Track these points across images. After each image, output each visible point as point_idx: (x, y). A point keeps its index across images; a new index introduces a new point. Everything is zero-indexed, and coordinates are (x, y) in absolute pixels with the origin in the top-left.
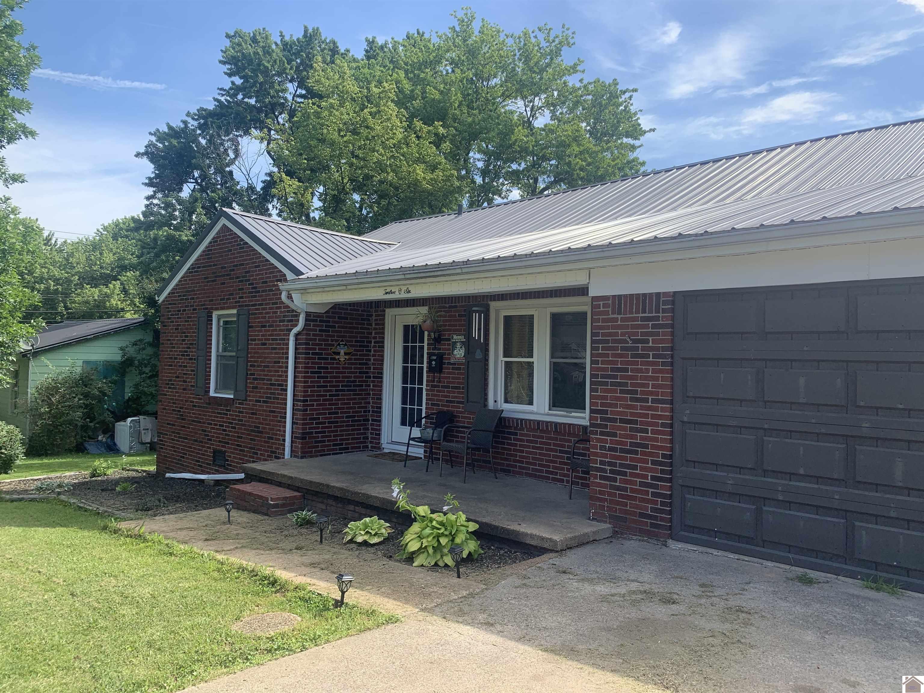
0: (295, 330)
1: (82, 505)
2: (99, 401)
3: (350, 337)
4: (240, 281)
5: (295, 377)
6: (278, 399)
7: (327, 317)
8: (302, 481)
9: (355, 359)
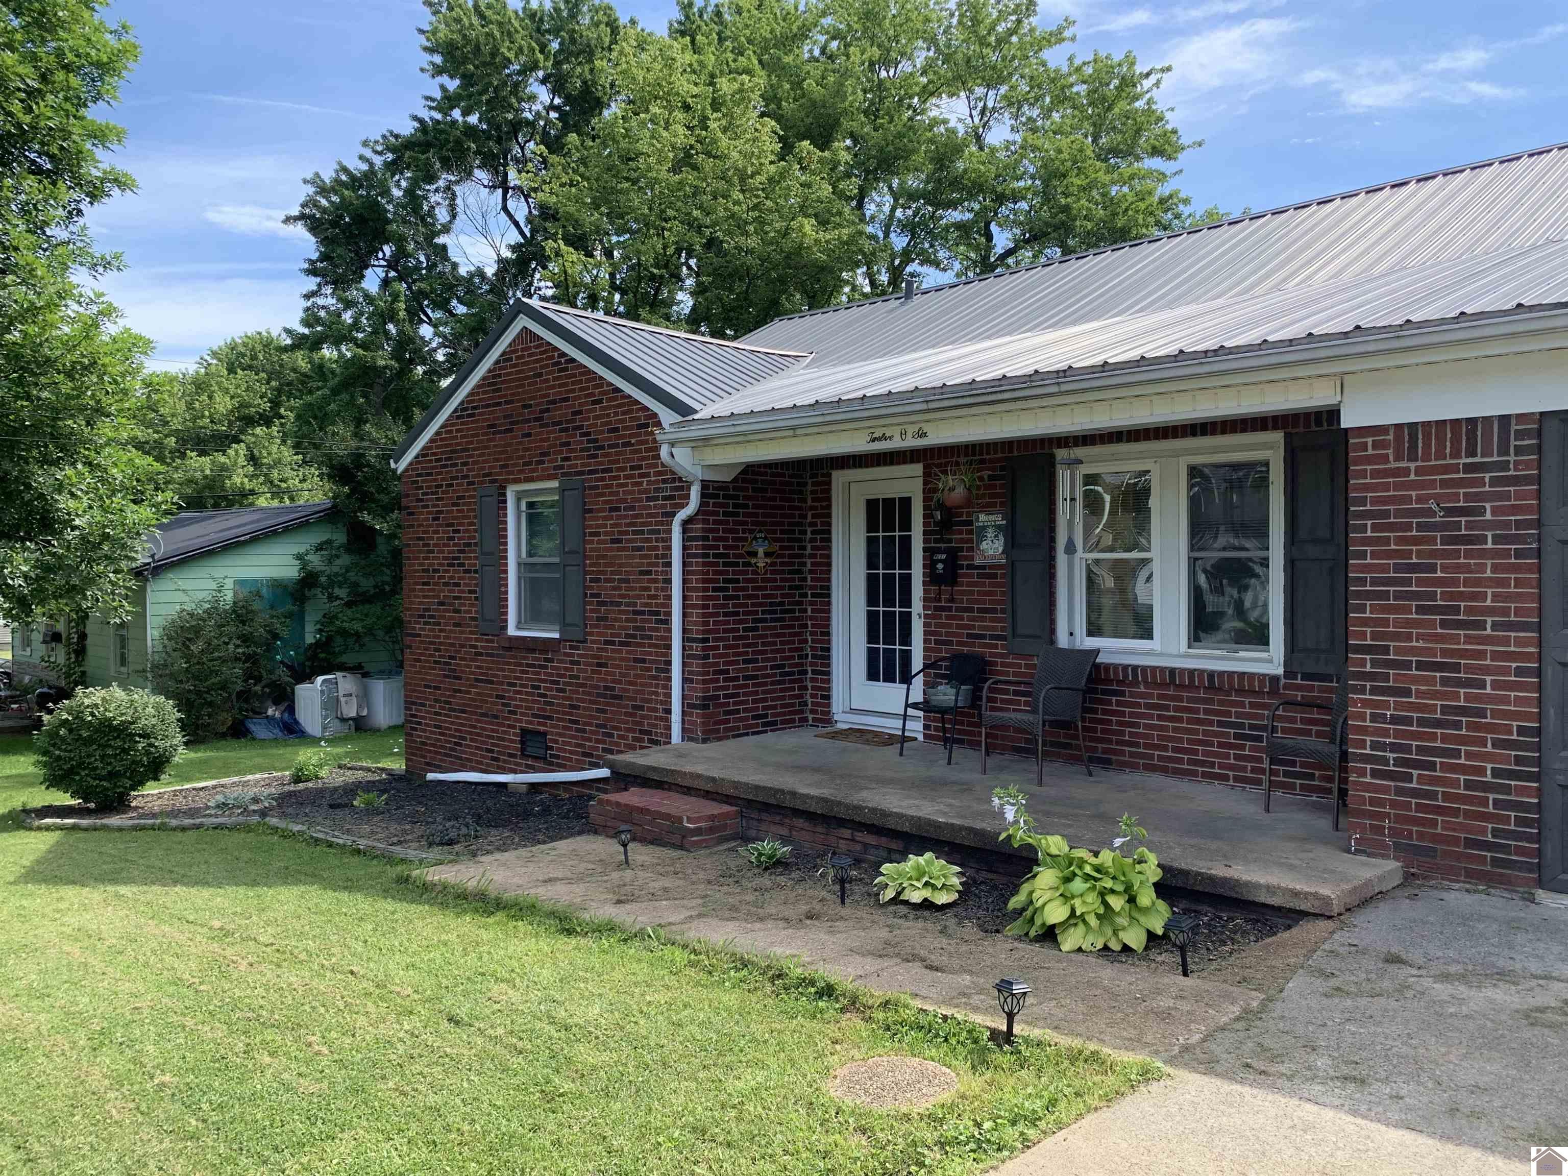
0: (682, 514)
1: (320, 836)
2: (268, 650)
3: (773, 524)
4: (562, 430)
5: (685, 598)
6: (650, 637)
7: (734, 489)
8: (736, 785)
9: (782, 564)
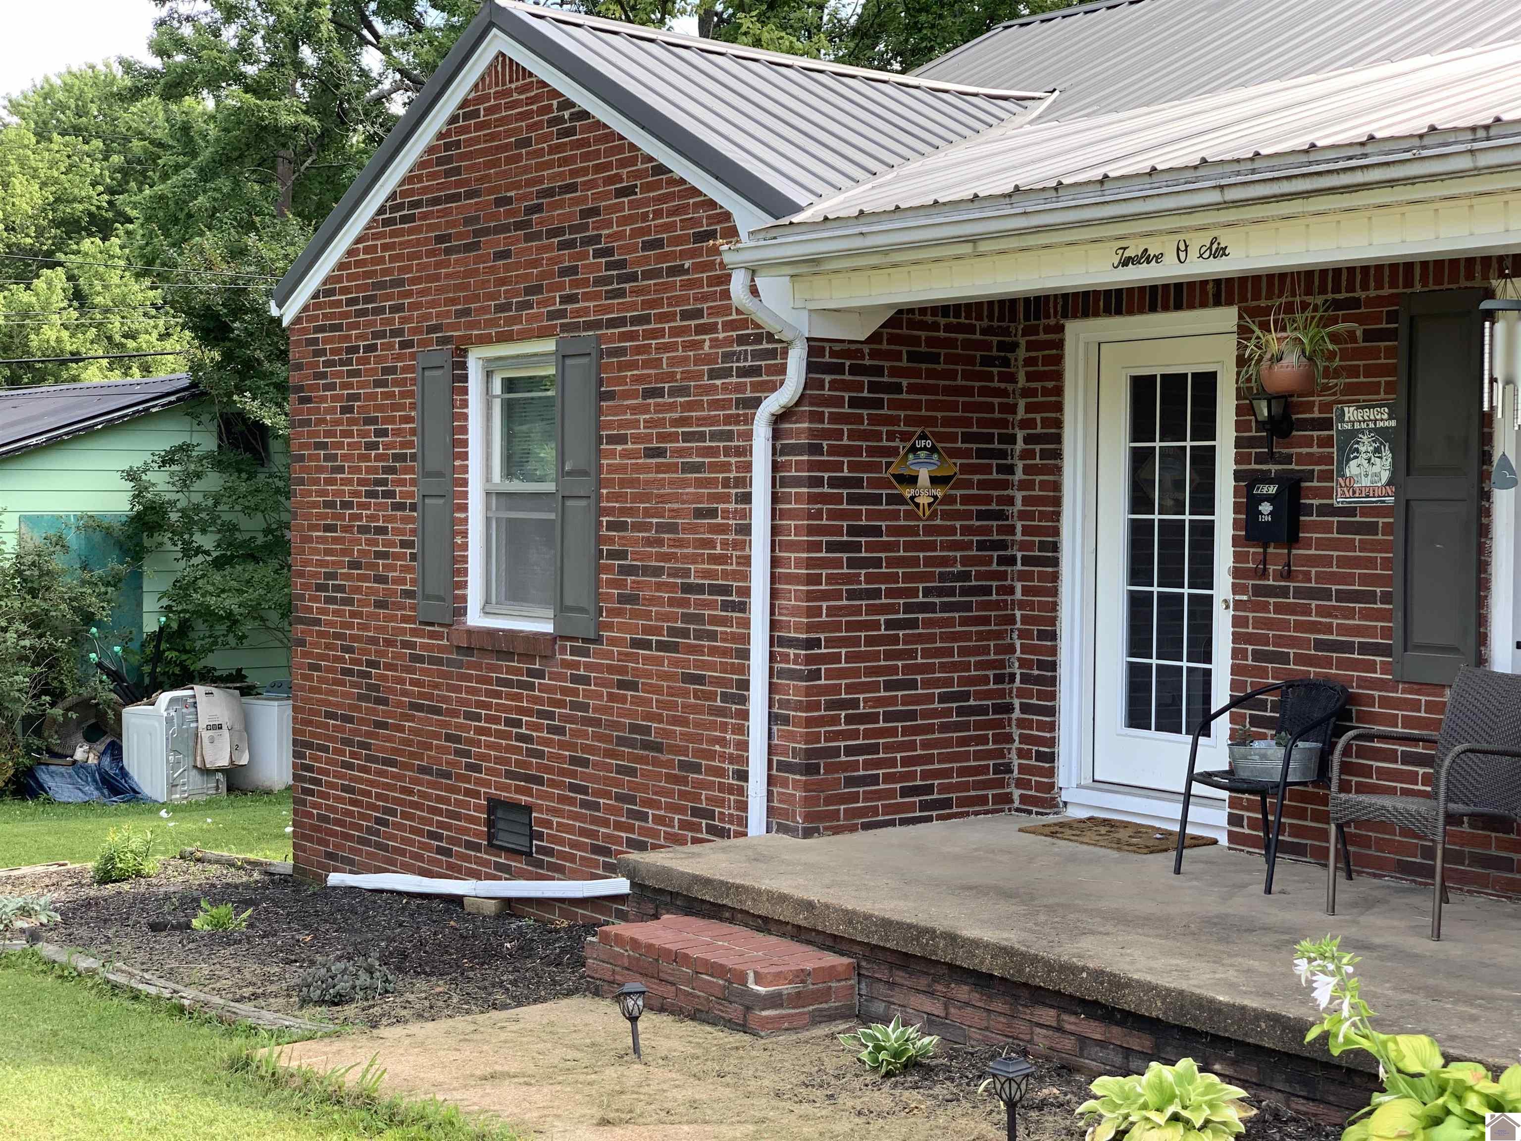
0: (773, 403)
2: (75, 642)
3: (947, 422)
4: (563, 246)
5: (775, 562)
6: (712, 636)
7: (873, 355)
8: (850, 916)
9: (966, 500)
